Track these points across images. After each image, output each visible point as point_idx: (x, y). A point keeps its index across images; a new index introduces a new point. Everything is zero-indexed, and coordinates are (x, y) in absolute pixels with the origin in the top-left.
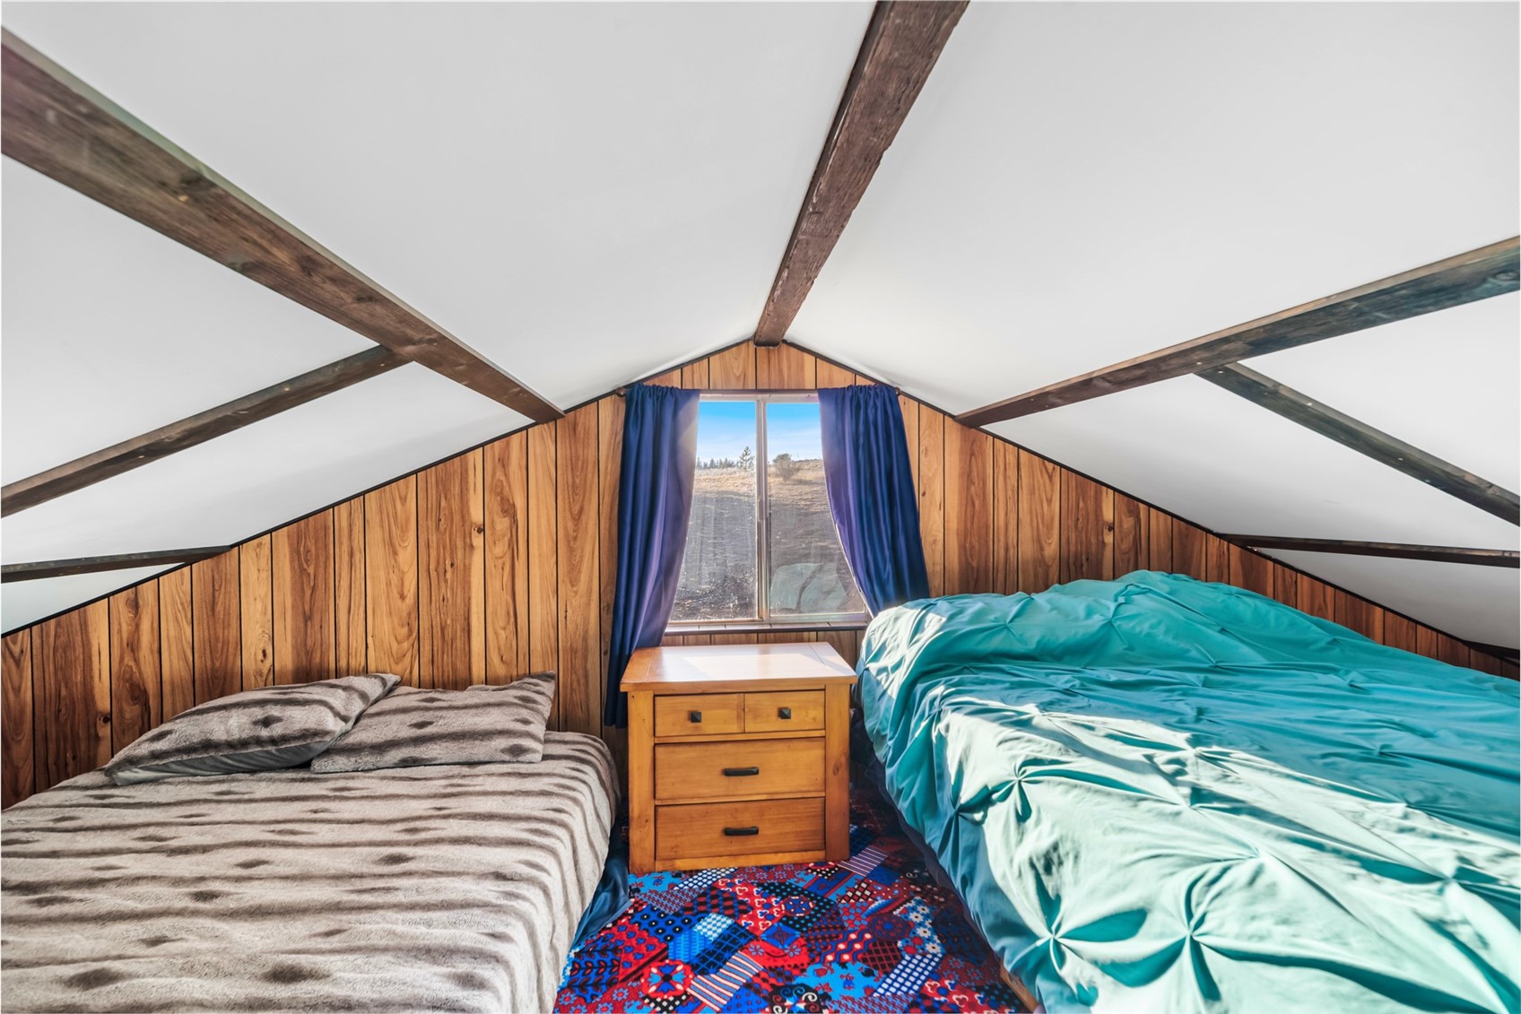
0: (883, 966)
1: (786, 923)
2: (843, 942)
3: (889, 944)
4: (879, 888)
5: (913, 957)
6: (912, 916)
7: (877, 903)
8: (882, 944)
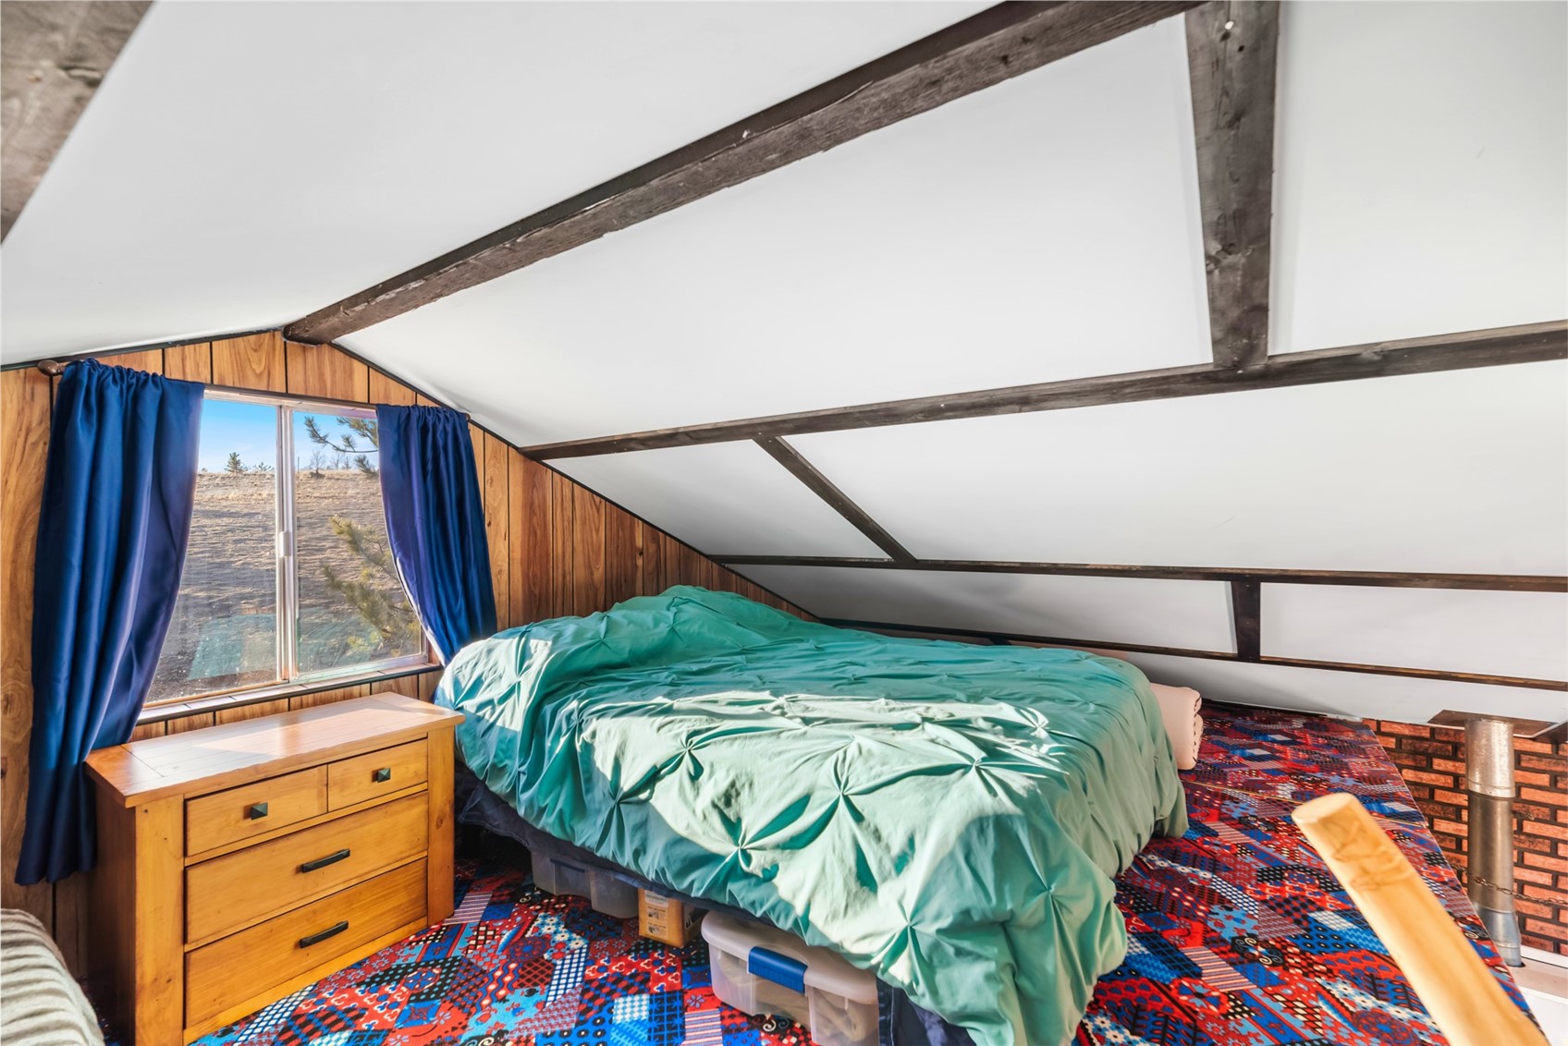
0: (542, 980)
1: (418, 1000)
2: (491, 983)
3: (537, 961)
4: (500, 924)
5: (564, 959)
6: (545, 930)
7: (505, 937)
8: (530, 965)
